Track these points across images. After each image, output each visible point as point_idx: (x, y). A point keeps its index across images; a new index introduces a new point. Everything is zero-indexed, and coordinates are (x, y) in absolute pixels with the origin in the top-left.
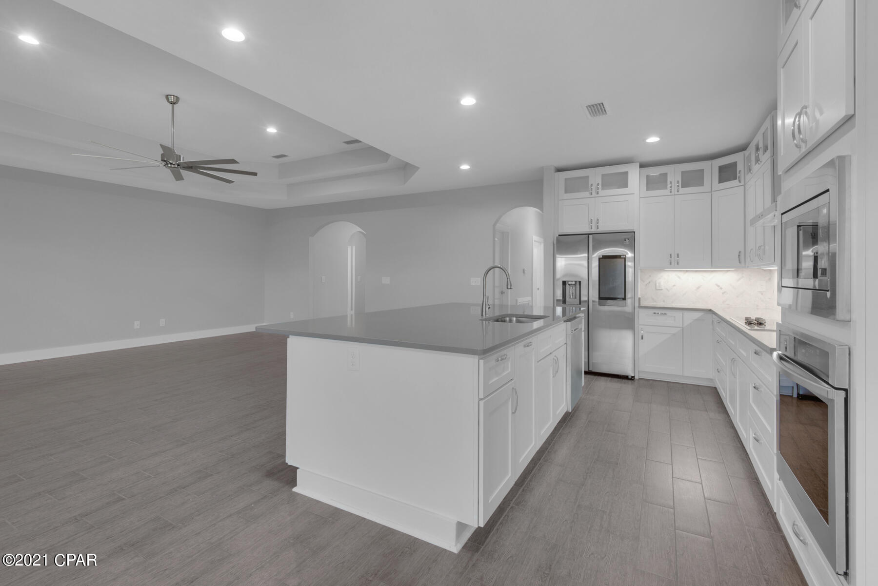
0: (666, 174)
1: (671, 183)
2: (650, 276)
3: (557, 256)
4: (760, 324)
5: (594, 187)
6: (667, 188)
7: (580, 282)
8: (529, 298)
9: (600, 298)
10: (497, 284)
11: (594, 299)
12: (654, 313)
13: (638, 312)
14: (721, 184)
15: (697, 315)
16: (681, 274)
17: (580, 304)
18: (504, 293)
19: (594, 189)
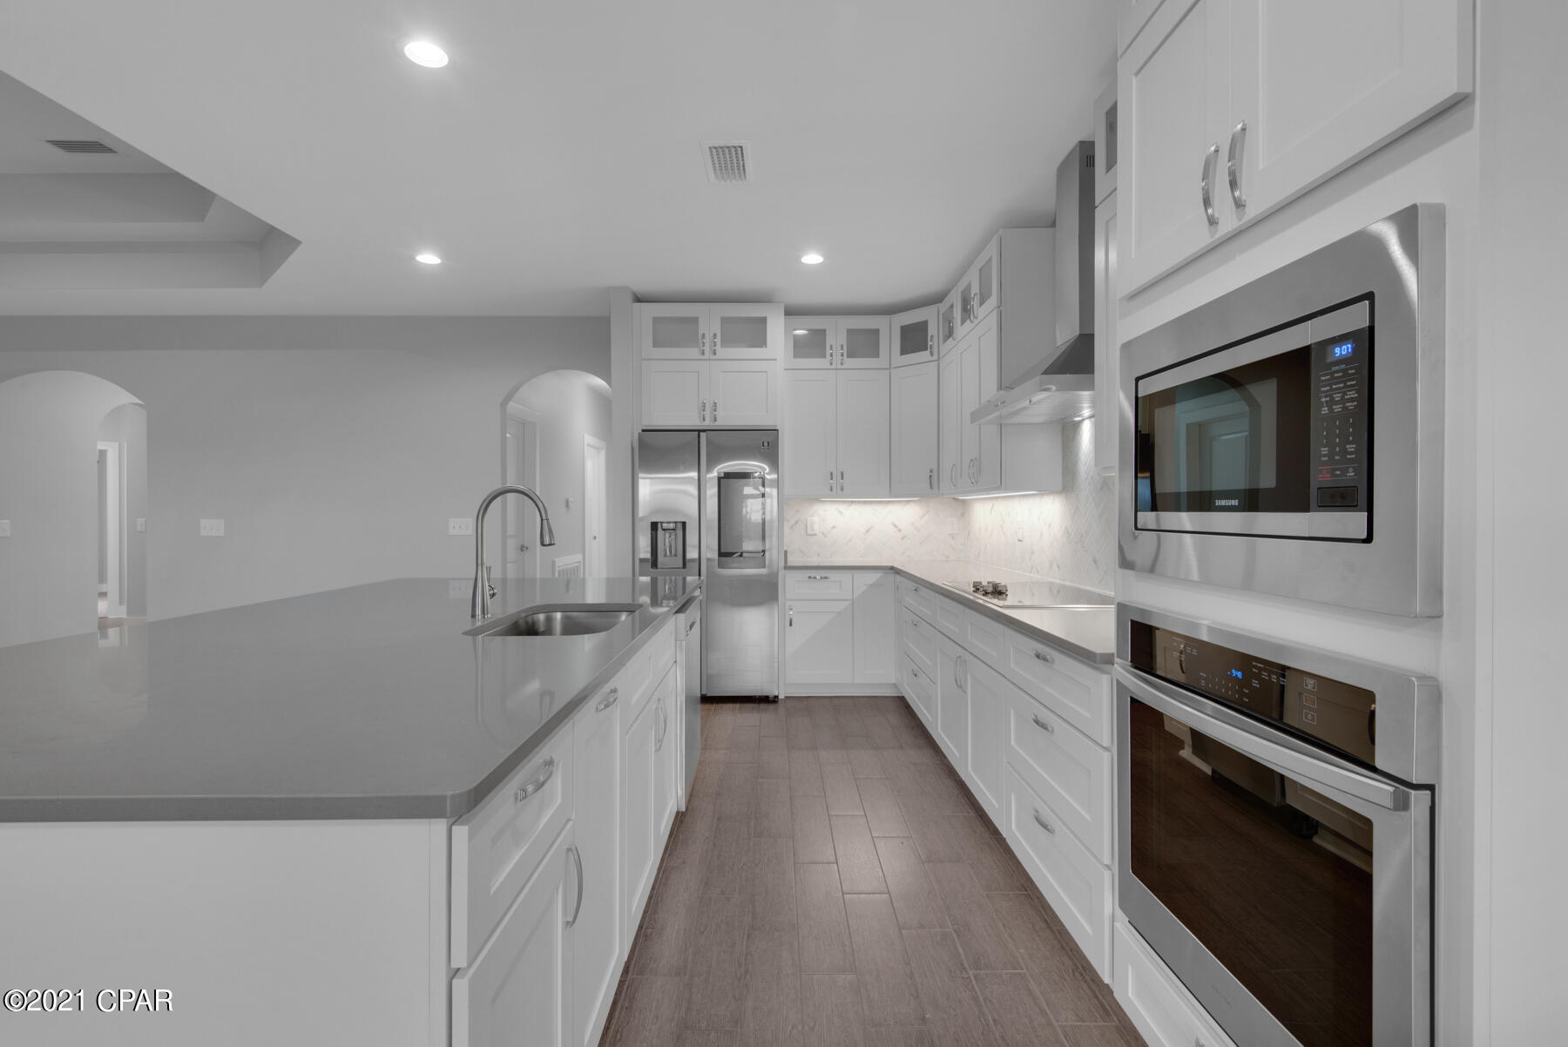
0: (823, 332)
1: (831, 347)
2: (798, 511)
3: (641, 475)
4: (1000, 593)
5: (707, 340)
6: (824, 357)
7: (684, 524)
8: (579, 557)
9: (721, 554)
10: (511, 530)
11: (709, 555)
12: (810, 577)
13: (785, 575)
14: (904, 356)
15: (874, 577)
16: (842, 507)
17: (684, 566)
18: (527, 548)
19: (707, 345)
